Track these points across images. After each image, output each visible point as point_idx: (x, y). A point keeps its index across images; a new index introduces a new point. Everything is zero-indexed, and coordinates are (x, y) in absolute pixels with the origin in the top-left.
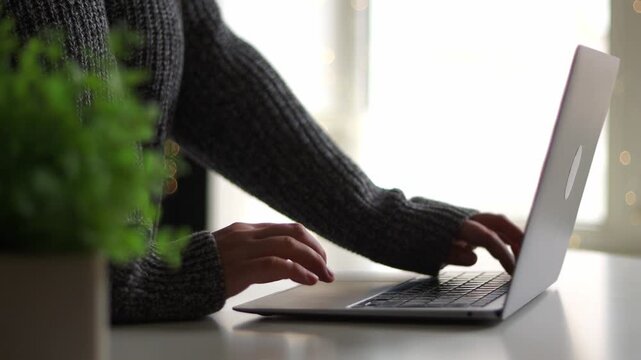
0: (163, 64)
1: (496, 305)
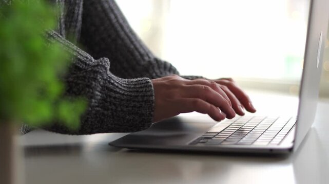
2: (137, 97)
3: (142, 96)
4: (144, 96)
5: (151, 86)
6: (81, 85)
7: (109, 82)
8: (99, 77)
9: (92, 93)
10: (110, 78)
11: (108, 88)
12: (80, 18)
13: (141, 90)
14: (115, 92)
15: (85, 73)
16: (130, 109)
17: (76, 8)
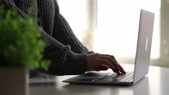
0: (49, 15)
1: (132, 81)
2: (81, 60)
3: (83, 60)
4: (84, 60)
5: (87, 56)
6: (59, 55)
7: (70, 54)
8: (66, 52)
9: (63, 58)
10: (71, 52)
11: (69, 56)
12: (52, 29)
13: (83, 57)
14: (72, 58)
15: (60, 51)
16: (78, 65)
17: (50, 25)
